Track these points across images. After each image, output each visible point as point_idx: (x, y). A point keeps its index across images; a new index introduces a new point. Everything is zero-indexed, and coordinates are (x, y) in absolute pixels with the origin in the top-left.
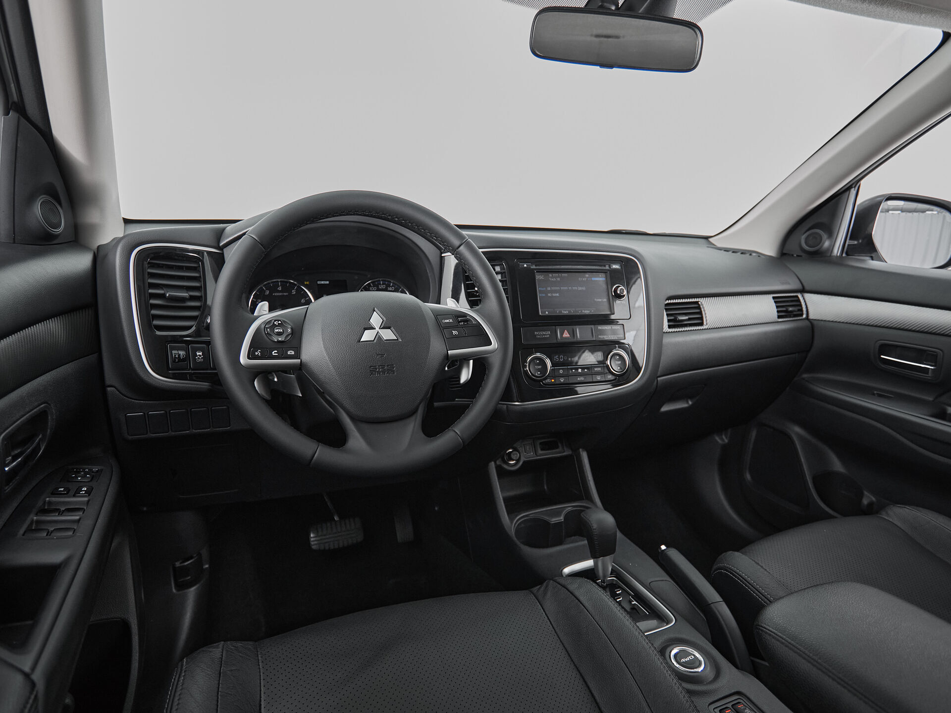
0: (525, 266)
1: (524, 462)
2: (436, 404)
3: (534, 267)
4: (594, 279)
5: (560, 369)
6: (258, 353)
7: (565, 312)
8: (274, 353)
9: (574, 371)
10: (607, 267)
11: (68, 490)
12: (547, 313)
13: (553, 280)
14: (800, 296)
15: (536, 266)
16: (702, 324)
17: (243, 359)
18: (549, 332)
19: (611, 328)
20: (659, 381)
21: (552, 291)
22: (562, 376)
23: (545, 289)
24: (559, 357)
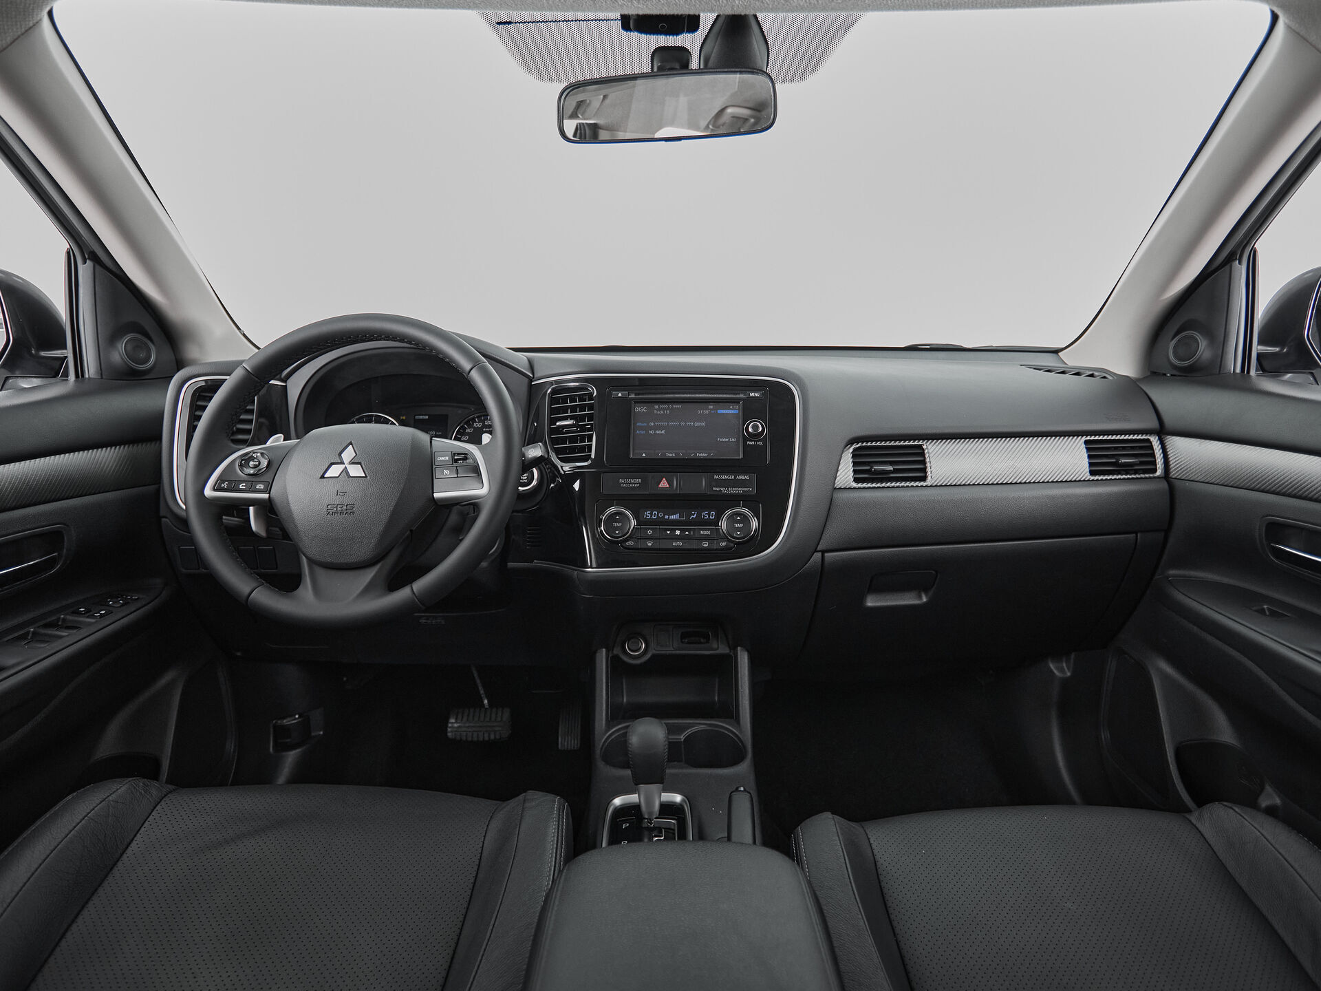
0: (620, 395)
1: (653, 656)
2: (511, 565)
3: (633, 396)
4: (719, 411)
5: (649, 529)
6: (225, 485)
7: (670, 455)
8: (242, 486)
9: (668, 532)
10: (742, 396)
11: (88, 611)
12: (644, 455)
13: (659, 412)
14: (1155, 441)
15: (636, 395)
16: (924, 478)
17: (208, 492)
18: (640, 480)
19: (735, 477)
20: (826, 559)
21: (655, 428)
22: (650, 538)
23: (645, 424)
24: (651, 514)
